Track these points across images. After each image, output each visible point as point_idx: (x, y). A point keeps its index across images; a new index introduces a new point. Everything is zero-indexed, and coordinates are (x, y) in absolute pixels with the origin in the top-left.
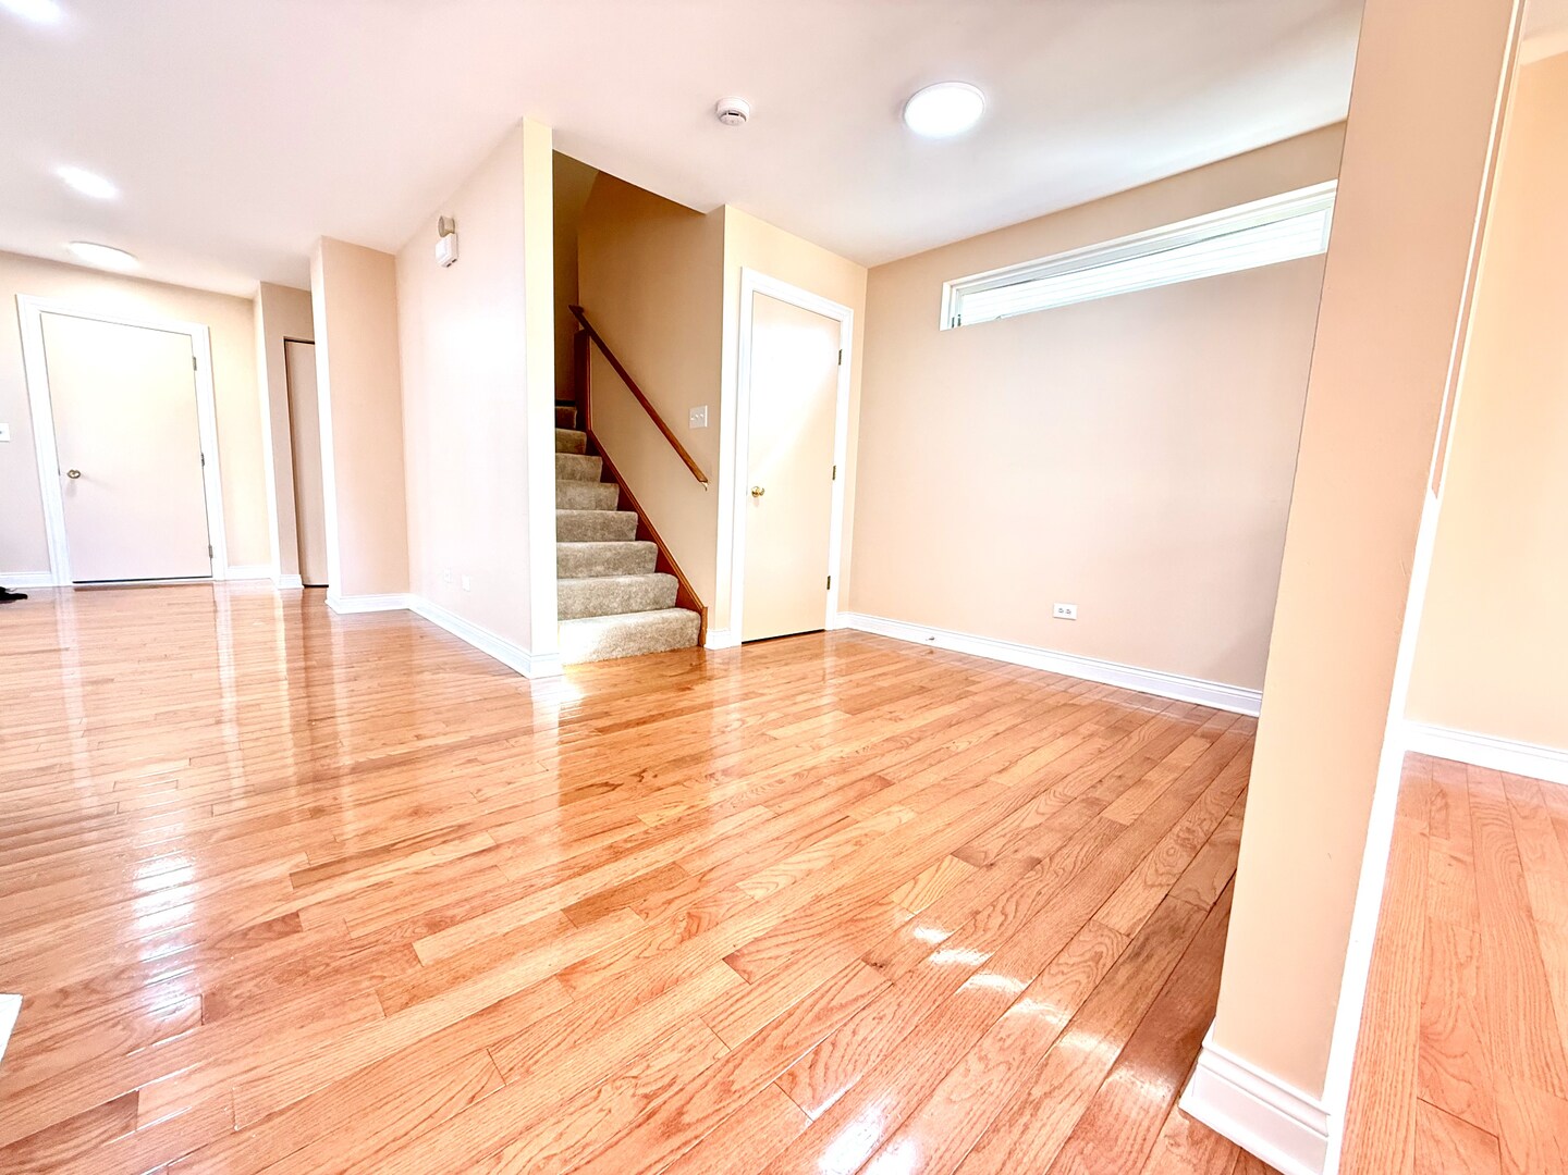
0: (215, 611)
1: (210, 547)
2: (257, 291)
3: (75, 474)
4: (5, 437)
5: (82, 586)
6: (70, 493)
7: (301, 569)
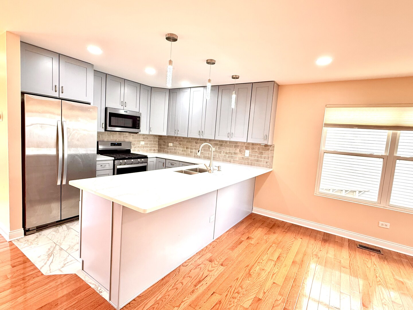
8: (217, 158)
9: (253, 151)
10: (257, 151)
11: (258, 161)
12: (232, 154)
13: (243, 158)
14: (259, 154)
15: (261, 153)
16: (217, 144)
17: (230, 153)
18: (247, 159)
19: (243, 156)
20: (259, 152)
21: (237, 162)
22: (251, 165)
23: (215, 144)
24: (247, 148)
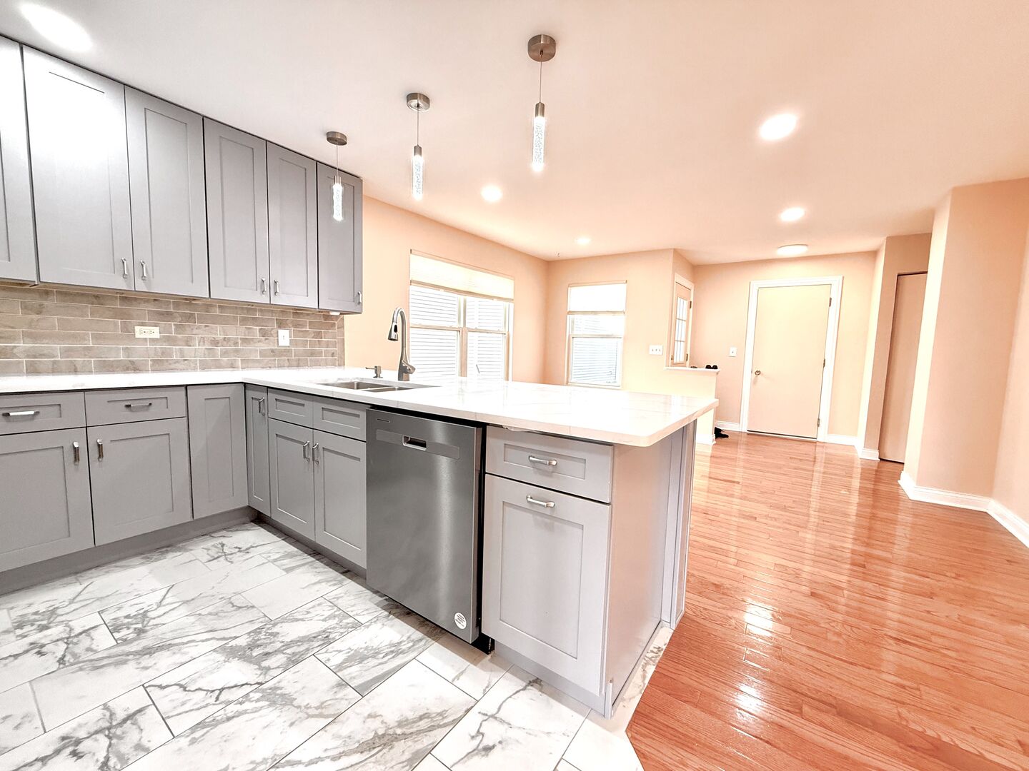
0: (815, 461)
1: (819, 419)
2: (881, 245)
3: (758, 373)
4: (734, 354)
5: (751, 433)
6: (754, 382)
7: (880, 448)
8: (177, 362)
9: (300, 331)
10: (308, 331)
11: (312, 354)
12: (236, 344)
13: (272, 351)
14: (313, 338)
15: (318, 335)
16: (167, 316)
17: (229, 339)
18: (285, 352)
19: (274, 346)
20: (314, 332)
21: (257, 364)
22: (298, 366)
23: (161, 314)
24: (281, 325)
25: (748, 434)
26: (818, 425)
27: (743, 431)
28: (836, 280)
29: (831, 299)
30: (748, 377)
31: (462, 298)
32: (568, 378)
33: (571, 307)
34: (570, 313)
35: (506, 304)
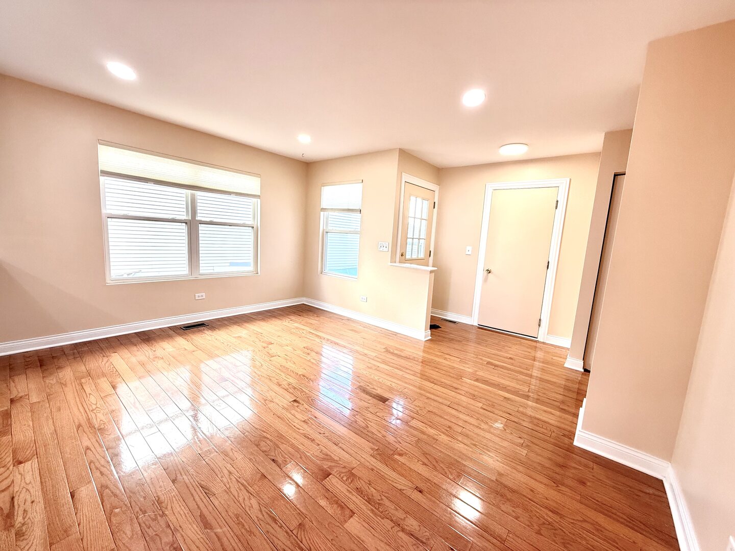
1: (540, 320)
3: (489, 272)
4: (470, 253)
5: (481, 328)
6: (486, 280)
7: (585, 358)
25: (479, 328)
26: (539, 325)
27: (474, 324)
28: (563, 183)
29: (557, 201)
30: (481, 274)
31: (189, 192)
32: (322, 268)
33: (324, 204)
34: (323, 210)
35: (254, 200)
